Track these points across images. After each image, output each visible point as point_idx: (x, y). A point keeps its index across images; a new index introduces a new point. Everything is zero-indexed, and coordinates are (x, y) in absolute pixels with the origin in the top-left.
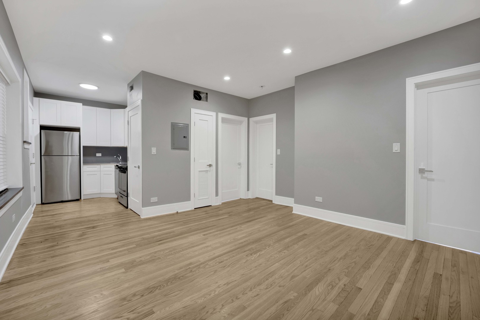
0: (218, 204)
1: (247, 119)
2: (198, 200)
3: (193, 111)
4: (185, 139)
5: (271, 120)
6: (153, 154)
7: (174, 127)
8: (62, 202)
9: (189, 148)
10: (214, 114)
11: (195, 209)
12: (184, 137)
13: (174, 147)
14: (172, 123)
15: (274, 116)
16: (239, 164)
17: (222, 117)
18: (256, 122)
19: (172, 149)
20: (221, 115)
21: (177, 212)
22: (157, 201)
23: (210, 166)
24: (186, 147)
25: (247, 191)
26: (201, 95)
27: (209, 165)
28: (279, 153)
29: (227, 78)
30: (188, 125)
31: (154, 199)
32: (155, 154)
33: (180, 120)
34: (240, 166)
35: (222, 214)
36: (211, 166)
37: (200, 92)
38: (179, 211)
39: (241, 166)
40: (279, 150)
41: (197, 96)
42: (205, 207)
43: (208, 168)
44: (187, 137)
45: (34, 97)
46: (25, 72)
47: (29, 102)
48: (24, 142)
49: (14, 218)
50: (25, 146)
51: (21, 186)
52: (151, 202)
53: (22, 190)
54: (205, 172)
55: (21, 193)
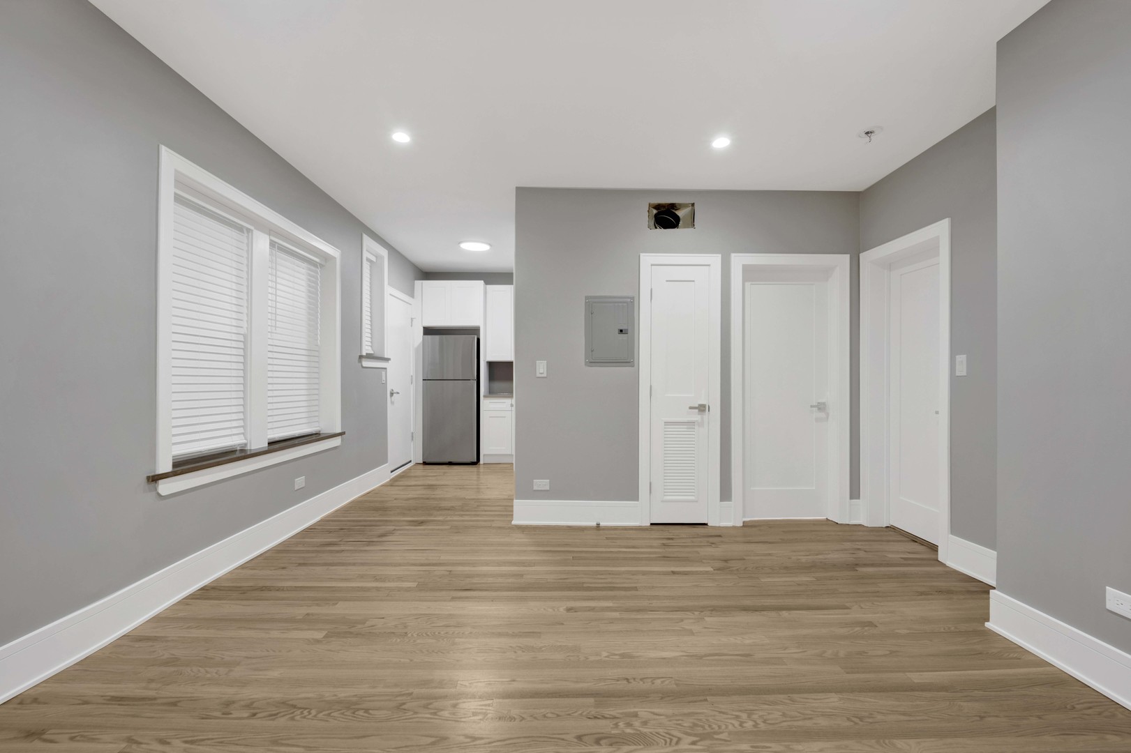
0: (730, 524)
1: (846, 259)
2: (662, 501)
3: (647, 259)
4: (622, 335)
5: (930, 250)
6: (538, 375)
7: (593, 306)
8: (450, 464)
9: (633, 358)
10: (715, 260)
11: (652, 524)
12: (621, 331)
13: (594, 360)
14: (587, 298)
15: (940, 230)
16: (821, 407)
17: (743, 265)
18: (889, 265)
19: (586, 364)
20: (739, 261)
21: (598, 524)
22: (547, 488)
23: (702, 408)
24: (627, 359)
25: (852, 497)
26: (677, 212)
27: (697, 406)
28: (961, 370)
29: (721, 142)
30: (633, 298)
31: (541, 484)
32: (545, 375)
33: (610, 288)
34: (822, 415)
35: (700, 561)
36: (704, 411)
37: (673, 206)
38: (602, 524)
39: (828, 415)
40: (961, 359)
41: (666, 217)
42: (684, 527)
43: (695, 417)
44: (629, 331)
45: (416, 281)
46: (368, 241)
47: (389, 290)
48: (361, 357)
49: (300, 482)
50: (366, 363)
51: (339, 430)
52: (535, 488)
53: (340, 437)
54: (686, 427)
55: (336, 442)
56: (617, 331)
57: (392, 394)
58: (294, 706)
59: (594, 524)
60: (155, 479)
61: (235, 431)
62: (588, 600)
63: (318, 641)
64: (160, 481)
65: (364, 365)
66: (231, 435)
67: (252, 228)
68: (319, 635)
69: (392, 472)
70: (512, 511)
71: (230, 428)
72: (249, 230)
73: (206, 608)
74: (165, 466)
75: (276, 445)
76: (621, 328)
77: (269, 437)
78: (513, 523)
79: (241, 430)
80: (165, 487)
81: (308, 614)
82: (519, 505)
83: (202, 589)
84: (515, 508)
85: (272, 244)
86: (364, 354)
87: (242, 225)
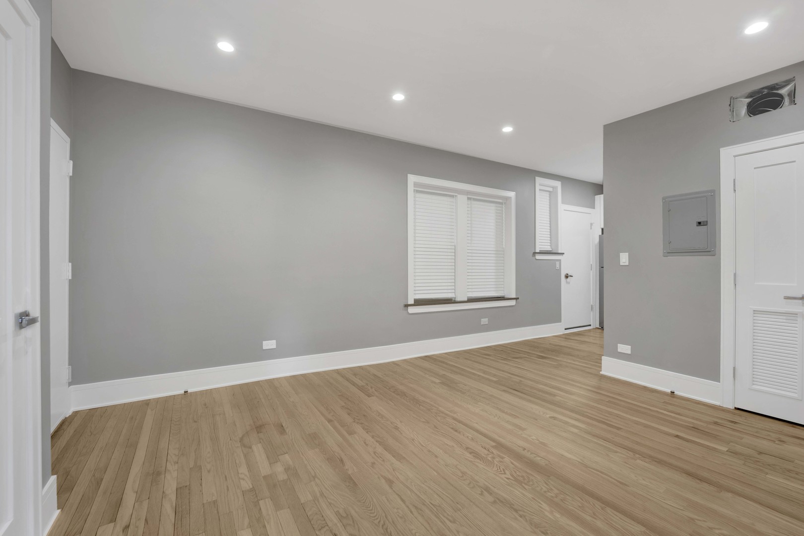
2: (750, 389)
3: (728, 151)
6: (621, 264)
7: (670, 204)
9: (714, 249)
11: (736, 409)
12: (699, 223)
13: (671, 249)
14: (665, 198)
19: (664, 253)
22: (630, 353)
24: (707, 248)
26: (780, 92)
30: (713, 192)
31: (624, 348)
32: (627, 264)
38: (676, 393)
42: (776, 421)
43: (797, 308)
44: (708, 223)
45: (596, 196)
46: (539, 180)
47: (562, 207)
48: (535, 253)
49: (484, 321)
50: (538, 257)
51: (514, 296)
52: (619, 350)
53: (515, 300)
54: (785, 317)
55: (513, 303)
56: (695, 224)
57: (567, 277)
58: (405, 395)
59: (669, 391)
60: (407, 306)
61: (450, 291)
62: (576, 420)
63: (435, 383)
64: (409, 307)
65: (537, 258)
66: (448, 293)
67: (456, 194)
68: (438, 381)
69: (566, 329)
70: (601, 364)
71: (448, 289)
72: (456, 196)
73: (426, 365)
74: (411, 302)
75: (471, 300)
76: (699, 221)
77: (468, 296)
78: (601, 373)
79: (453, 291)
80: (411, 310)
81: (444, 375)
82: (605, 360)
83: (426, 356)
84: (603, 362)
85: (469, 199)
86: (537, 251)
87: (450, 194)
